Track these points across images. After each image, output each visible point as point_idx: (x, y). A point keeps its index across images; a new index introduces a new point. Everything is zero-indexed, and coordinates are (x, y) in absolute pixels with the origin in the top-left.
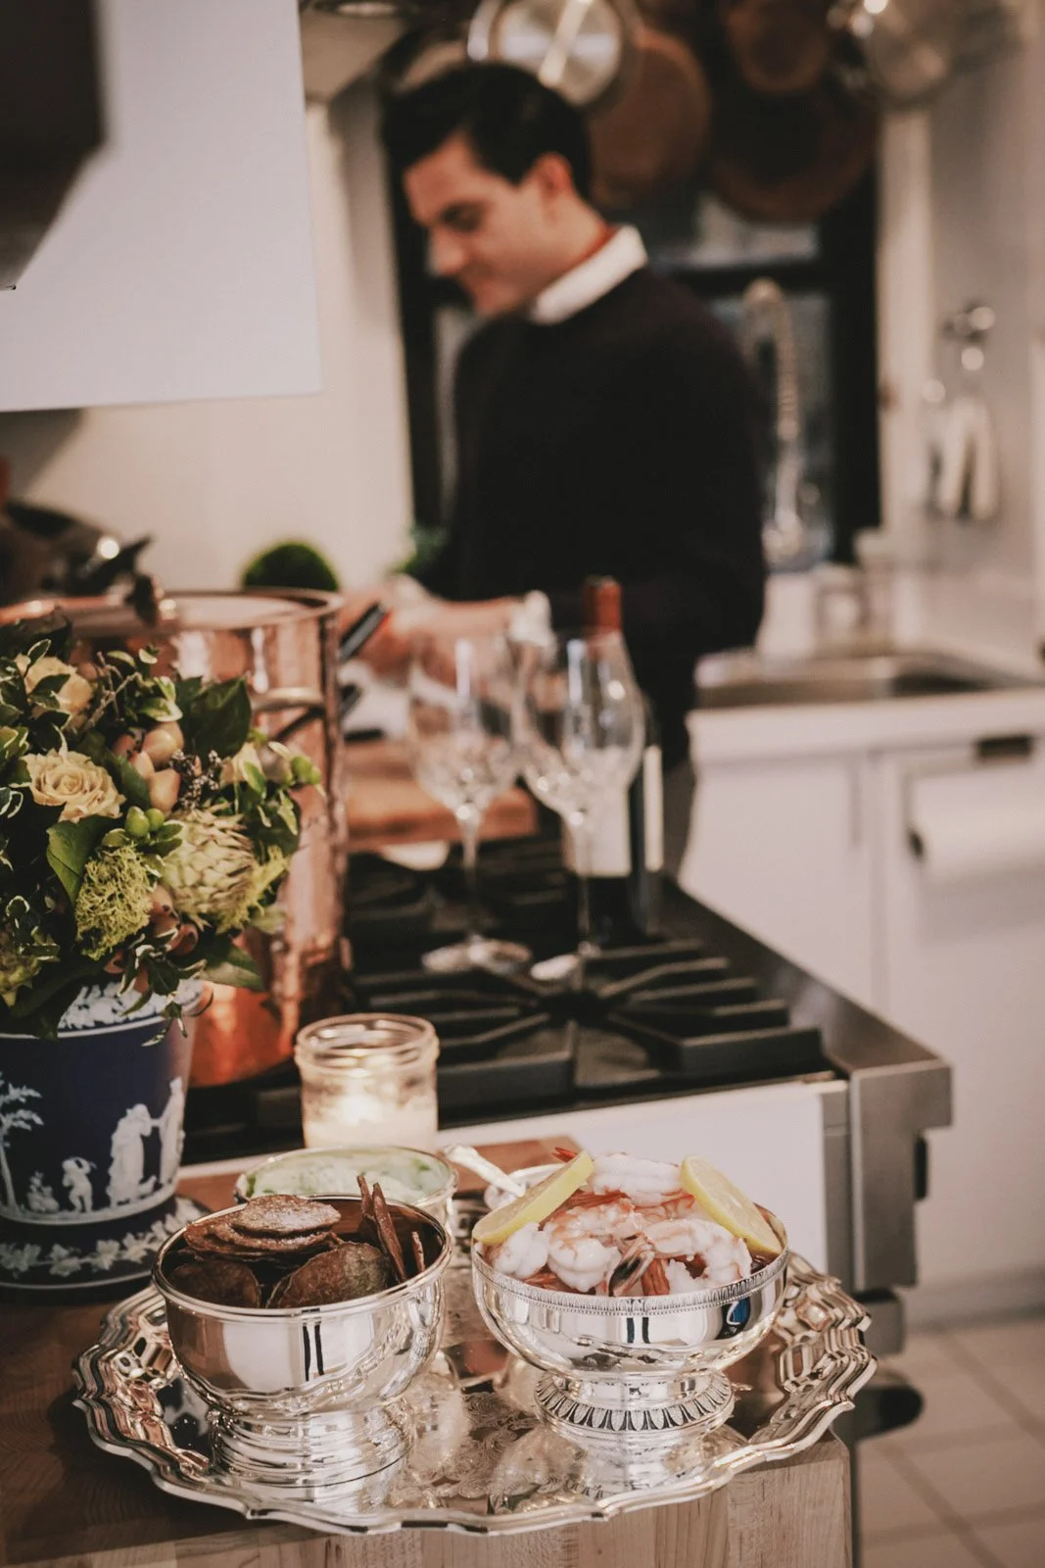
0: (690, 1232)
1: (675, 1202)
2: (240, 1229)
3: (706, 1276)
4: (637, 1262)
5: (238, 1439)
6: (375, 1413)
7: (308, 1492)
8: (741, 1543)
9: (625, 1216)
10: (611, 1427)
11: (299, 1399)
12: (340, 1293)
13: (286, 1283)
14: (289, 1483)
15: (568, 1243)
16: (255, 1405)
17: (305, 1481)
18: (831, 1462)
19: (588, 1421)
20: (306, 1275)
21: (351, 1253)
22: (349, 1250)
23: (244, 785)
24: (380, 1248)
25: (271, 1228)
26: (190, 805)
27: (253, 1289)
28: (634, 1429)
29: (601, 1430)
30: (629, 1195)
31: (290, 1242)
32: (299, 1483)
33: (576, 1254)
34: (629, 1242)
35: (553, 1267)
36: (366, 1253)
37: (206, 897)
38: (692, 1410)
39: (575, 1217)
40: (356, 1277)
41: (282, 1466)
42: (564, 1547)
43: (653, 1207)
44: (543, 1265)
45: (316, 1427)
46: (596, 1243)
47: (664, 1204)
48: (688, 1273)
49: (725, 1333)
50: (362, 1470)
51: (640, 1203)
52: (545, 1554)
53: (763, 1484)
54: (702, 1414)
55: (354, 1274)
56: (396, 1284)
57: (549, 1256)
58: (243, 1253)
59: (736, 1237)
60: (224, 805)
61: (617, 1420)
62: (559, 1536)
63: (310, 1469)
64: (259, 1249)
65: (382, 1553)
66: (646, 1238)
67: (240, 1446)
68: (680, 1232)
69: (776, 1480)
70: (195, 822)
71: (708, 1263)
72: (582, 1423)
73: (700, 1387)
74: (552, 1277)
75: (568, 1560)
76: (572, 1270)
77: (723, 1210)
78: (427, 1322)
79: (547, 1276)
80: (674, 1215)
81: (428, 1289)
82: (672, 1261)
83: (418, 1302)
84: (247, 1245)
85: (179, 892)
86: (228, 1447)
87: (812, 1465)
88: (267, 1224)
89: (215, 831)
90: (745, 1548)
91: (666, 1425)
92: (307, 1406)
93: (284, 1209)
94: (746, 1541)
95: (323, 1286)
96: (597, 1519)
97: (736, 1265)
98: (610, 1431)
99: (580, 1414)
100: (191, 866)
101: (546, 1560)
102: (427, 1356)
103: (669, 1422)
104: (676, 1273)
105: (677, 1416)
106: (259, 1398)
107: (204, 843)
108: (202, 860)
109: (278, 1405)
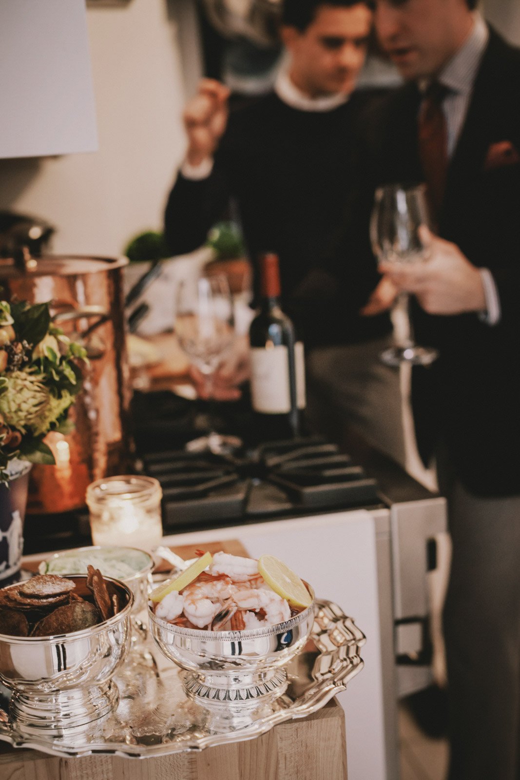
0: (258, 596)
1: (256, 579)
2: (22, 594)
3: (266, 620)
4: (227, 613)
5: (22, 704)
6: (95, 689)
7: (58, 732)
8: (286, 760)
9: (225, 587)
10: (218, 698)
11: (50, 684)
12: (73, 628)
13: (42, 622)
14: (47, 727)
15: (193, 602)
16: (28, 687)
17: (55, 726)
18: (334, 718)
19: (207, 695)
20: (52, 619)
21: (78, 606)
22: (77, 605)
23: (46, 358)
24: (95, 604)
25: (36, 593)
26: (14, 369)
27: (24, 626)
28: (230, 700)
29: (213, 700)
30: (230, 576)
31: (45, 601)
32: (53, 727)
33: (196, 608)
34: (225, 601)
35: (186, 615)
36: (87, 607)
37: (23, 418)
38: (263, 690)
39: (199, 587)
40: (80, 620)
41: (44, 718)
42: (189, 762)
43: (244, 582)
44: (181, 612)
45: (62, 697)
46: (208, 602)
47: (250, 581)
48: (256, 618)
49: (279, 647)
50: (87, 720)
51: (236, 580)
52: (179, 765)
53: (297, 730)
54: (268, 691)
55: (79, 617)
56: (102, 622)
57: (184, 609)
58: (21, 607)
59: (283, 599)
60: (35, 368)
61: (222, 695)
62: (186, 756)
63: (59, 719)
64: (28, 604)
65: (90, 765)
66: (233, 600)
67: (24, 708)
68: (252, 596)
69: (304, 727)
70: (17, 378)
71: (267, 613)
72: (203, 696)
73: (268, 677)
74: (185, 619)
75: (192, 769)
76: (195, 616)
77: (278, 585)
78: (120, 642)
79: (182, 620)
80: (254, 586)
81: (120, 625)
82: (248, 612)
83: (114, 632)
84: (23, 602)
85: (8, 415)
86: (17, 708)
87: (324, 719)
88: (35, 591)
89: (27, 383)
90: (288, 763)
91: (247, 698)
92: (55, 687)
93: (47, 583)
94: (288, 759)
95: (62, 624)
96: (195, 750)
97: (281, 613)
98: (218, 700)
99: (203, 691)
100: (14, 401)
101: (180, 769)
102: (120, 658)
103: (249, 696)
104: (250, 619)
105: (254, 692)
106: (31, 683)
107: (21, 389)
108: (20, 398)
109: (39, 687)
